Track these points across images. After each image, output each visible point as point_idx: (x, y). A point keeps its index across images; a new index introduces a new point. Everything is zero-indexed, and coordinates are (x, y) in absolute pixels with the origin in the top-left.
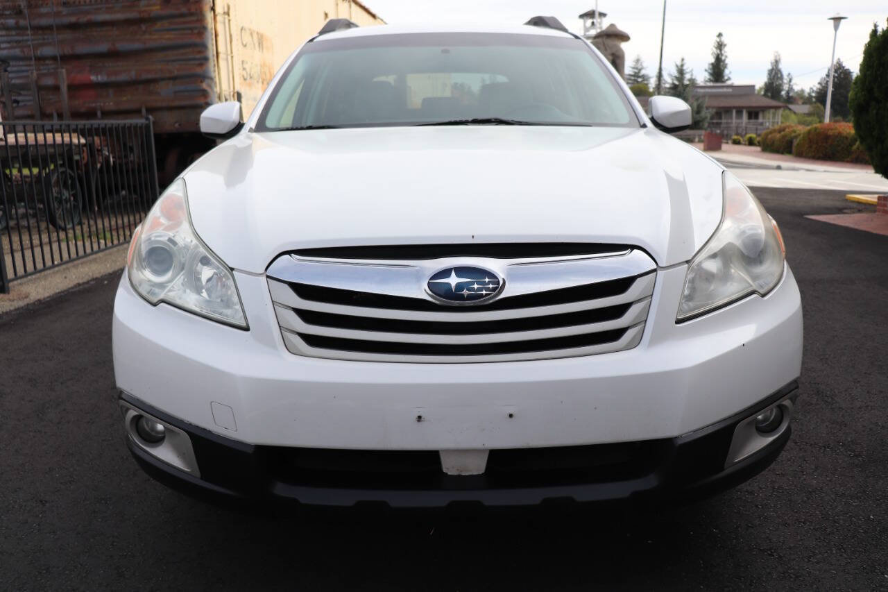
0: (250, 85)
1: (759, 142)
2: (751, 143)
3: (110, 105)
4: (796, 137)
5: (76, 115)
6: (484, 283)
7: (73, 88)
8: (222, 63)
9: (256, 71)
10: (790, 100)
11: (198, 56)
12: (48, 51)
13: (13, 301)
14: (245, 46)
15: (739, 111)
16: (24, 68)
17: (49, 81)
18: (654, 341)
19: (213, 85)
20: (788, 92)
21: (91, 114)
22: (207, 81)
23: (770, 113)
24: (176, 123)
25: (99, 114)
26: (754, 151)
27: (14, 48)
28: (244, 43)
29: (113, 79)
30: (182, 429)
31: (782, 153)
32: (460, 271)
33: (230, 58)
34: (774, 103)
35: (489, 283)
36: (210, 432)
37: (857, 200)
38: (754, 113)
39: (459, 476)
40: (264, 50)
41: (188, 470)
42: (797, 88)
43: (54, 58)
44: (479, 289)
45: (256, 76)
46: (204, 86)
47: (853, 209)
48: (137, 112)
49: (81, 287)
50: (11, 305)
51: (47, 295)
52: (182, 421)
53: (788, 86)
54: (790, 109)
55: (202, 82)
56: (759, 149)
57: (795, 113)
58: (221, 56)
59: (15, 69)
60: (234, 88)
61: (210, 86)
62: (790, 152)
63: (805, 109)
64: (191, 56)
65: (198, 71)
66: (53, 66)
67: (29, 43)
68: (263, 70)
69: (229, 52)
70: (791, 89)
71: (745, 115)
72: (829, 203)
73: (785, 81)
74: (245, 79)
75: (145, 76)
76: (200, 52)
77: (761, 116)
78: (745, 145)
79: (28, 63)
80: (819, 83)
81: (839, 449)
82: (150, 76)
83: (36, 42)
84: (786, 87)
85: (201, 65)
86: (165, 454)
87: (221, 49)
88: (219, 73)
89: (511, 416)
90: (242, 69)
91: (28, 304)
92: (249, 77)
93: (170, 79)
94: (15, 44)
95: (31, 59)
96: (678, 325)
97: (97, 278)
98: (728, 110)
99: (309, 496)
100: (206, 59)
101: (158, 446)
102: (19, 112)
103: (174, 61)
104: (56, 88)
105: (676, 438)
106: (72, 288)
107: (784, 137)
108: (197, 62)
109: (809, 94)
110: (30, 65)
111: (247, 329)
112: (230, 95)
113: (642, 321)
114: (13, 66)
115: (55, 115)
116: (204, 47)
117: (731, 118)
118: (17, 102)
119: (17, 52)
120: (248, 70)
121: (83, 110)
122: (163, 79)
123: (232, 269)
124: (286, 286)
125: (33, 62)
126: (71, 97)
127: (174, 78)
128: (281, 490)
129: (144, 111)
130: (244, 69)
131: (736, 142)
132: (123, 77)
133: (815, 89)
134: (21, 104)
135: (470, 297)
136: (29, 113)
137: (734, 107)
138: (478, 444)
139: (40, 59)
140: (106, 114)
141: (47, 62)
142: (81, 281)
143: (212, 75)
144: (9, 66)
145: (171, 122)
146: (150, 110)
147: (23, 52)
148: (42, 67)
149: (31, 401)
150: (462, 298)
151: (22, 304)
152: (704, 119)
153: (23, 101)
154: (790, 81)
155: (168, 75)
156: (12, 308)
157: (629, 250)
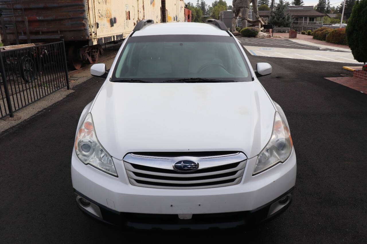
0: (102, 19)
1: (312, 34)
2: (309, 34)
3: (45, 29)
4: (328, 33)
5: (32, 33)
6: (192, 165)
7: (30, 22)
8: (91, 12)
9: (104, 13)
10: (328, 11)
11: (80, 10)
12: (18, 6)
13: (16, 120)
14: (100, 3)
15: (306, 17)
16: (9, 13)
17: (20, 19)
18: (245, 182)
19: (87, 21)
20: (327, 8)
21: (37, 33)
22: (85, 20)
23: (319, 18)
24: (72, 37)
25: (41, 33)
26: (310, 39)
27: (5, 4)
28: (99, 2)
29: (46, 18)
30: (97, 205)
31: (322, 40)
32: (185, 162)
33: (93, 9)
34: (321, 14)
35: (194, 165)
36: (106, 207)
37: (347, 69)
38: (312, 19)
39: (184, 220)
40: (107, 4)
41: (99, 216)
42: (331, 6)
43: (21, 9)
44: (190, 167)
45: (104, 15)
46: (84, 22)
47: (345, 73)
48: (56, 32)
49: (40, 113)
50: (15, 123)
51: (28, 117)
52: (97, 202)
53: (327, 5)
54: (328, 16)
55: (83, 20)
56: (312, 37)
57: (330, 17)
58: (90, 9)
59: (5, 13)
60: (95, 22)
61: (86, 22)
62: (324, 40)
63: (335, 16)
64: (78, 10)
65: (81, 16)
66: (20, 13)
67: (10, 3)
68: (107, 12)
69: (93, 7)
70: (329, 6)
71: (308, 19)
72: (335, 70)
73: (326, 3)
74: (100, 17)
75: (59, 18)
76: (82, 8)
77: (315, 20)
78: (307, 34)
79: (10, 11)
80: (341, 4)
81: (315, 195)
82: (61, 18)
83: (13, 2)
84: (327, 6)
85: (82, 13)
86: (90, 209)
87: (90, 6)
88: (89, 17)
89: (200, 205)
90: (98, 13)
91: (21, 122)
92: (101, 16)
93: (69, 19)
94: (4, 3)
95: (11, 9)
96: (253, 177)
97: (46, 108)
98: (301, 17)
99: (137, 226)
100: (84, 11)
101: (87, 207)
102: (8, 31)
103: (71, 11)
104: (23, 22)
105: (251, 211)
106: (37, 114)
107: (323, 33)
108: (81, 12)
109: (337, 9)
110: (11, 12)
111: (117, 177)
112: (94, 25)
113: (241, 175)
114: (4, 12)
115: (22, 33)
116: (83, 6)
117: (302, 21)
118: (7, 27)
119: (5, 6)
120: (101, 13)
121: (34, 31)
122: (67, 19)
123: (112, 157)
124: (130, 164)
125: (12, 11)
126: (29, 25)
127: (71, 19)
128: (129, 224)
129: (59, 32)
130: (99, 13)
131: (303, 33)
132: (50, 18)
133: (339, 7)
134: (8, 28)
135: (187, 170)
136: (12, 32)
137: (304, 16)
138: (189, 213)
139: (14, 9)
140: (43, 33)
141: (18, 11)
142: (40, 110)
143: (87, 17)
144: (2, 12)
145: (70, 36)
146: (62, 32)
147: (8, 7)
148: (16, 13)
149: (32, 171)
150: (185, 170)
151: (19, 122)
152: (290, 23)
153: (9, 27)
154: (329, 3)
155: (68, 17)
156: (16, 124)
157: (238, 153)
